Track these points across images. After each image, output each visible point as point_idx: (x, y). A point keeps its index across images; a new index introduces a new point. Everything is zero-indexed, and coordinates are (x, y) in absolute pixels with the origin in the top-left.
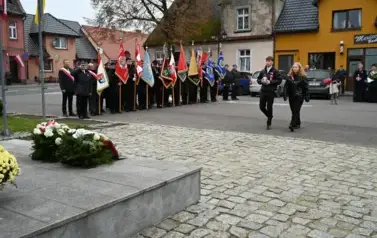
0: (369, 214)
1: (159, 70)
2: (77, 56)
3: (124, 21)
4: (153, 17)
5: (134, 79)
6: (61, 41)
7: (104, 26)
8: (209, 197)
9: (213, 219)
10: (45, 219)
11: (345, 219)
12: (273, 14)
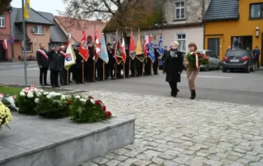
0: (251, 150)
2: (51, 40)
3: (87, 13)
4: (110, 10)
5: (94, 58)
6: (39, 28)
7: (72, 17)
8: (141, 140)
9: (142, 153)
11: (234, 154)
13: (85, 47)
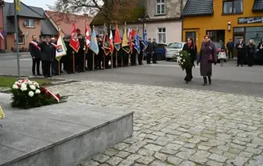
0: (251, 142)
1: (101, 42)
2: (42, 33)
3: (76, 7)
4: (97, 5)
5: (84, 49)
6: (30, 22)
7: (62, 11)
8: (139, 132)
9: (142, 148)
10: (23, 150)
11: (235, 146)
12: (182, 3)
13: (75, 39)
